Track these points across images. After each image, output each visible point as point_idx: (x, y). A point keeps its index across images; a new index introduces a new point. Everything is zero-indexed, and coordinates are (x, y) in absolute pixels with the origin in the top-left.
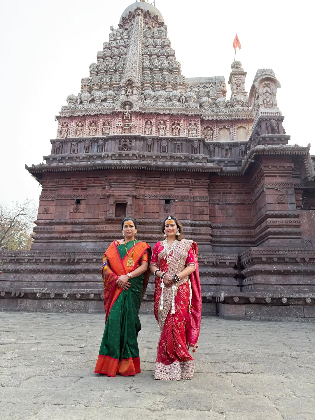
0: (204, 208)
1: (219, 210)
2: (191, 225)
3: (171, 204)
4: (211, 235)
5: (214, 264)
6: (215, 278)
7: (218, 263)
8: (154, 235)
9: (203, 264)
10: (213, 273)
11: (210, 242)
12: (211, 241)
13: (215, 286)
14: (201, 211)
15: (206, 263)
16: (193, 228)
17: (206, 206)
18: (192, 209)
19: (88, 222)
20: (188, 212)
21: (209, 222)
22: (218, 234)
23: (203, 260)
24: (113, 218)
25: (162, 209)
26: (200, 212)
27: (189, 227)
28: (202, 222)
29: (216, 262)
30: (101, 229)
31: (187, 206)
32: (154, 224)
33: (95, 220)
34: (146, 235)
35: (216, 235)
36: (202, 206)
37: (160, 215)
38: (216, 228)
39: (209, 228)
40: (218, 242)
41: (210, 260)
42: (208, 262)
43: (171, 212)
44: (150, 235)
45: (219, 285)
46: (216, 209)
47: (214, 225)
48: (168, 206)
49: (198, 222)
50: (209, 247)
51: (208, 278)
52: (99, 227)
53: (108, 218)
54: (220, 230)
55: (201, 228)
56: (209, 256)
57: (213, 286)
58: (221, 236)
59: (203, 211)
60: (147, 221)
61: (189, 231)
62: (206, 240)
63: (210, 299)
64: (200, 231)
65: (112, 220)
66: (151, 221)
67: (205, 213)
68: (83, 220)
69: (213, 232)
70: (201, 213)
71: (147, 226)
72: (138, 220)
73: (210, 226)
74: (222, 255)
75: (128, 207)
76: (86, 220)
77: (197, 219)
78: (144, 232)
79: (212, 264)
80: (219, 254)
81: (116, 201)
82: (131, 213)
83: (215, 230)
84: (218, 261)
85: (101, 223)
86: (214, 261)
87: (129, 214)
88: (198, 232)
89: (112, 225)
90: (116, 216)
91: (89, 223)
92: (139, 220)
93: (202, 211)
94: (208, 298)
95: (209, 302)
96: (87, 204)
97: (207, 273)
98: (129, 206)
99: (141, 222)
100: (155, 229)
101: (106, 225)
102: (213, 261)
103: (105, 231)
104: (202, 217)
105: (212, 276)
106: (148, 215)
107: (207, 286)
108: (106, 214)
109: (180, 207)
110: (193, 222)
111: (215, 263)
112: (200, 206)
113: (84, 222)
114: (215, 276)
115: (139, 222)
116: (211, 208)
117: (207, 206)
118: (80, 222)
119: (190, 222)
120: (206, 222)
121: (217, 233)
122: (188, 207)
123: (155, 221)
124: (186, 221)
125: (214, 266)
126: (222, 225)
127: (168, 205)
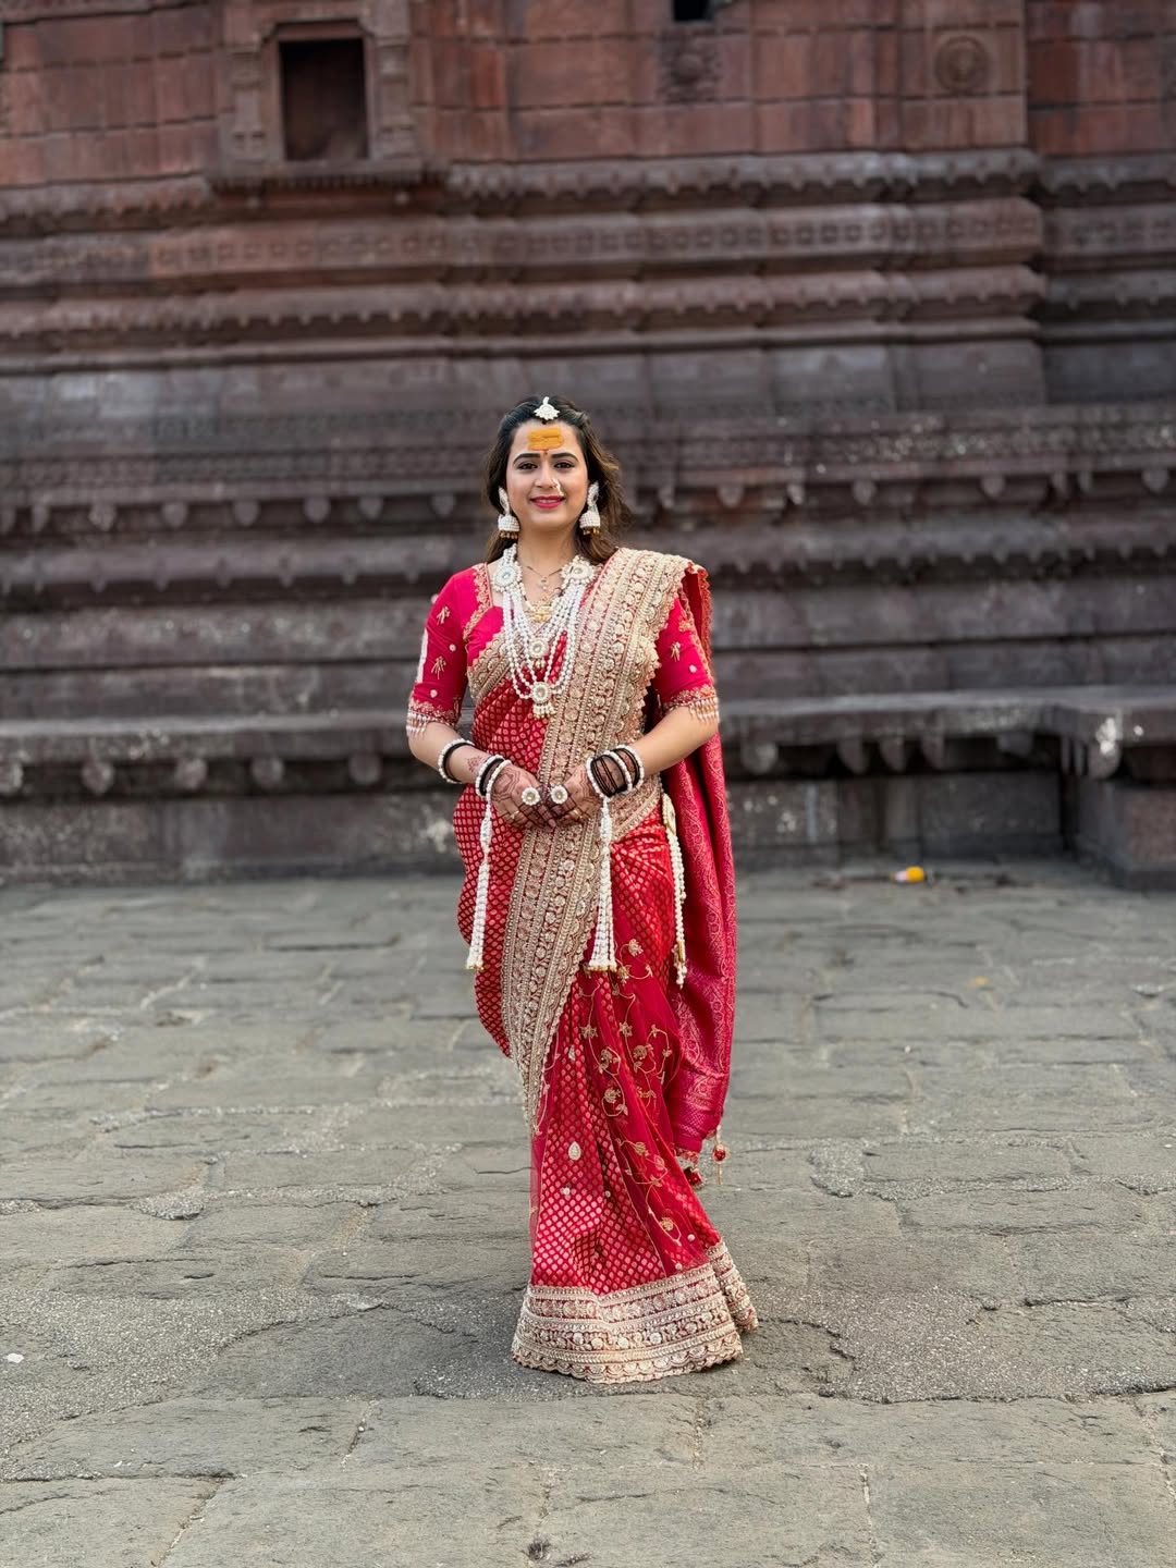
0: (990, 43)
1: (1103, 49)
2: (885, 192)
3: (722, 20)
4: (1038, 263)
5: (1051, 490)
6: (1057, 592)
7: (1085, 482)
8: (602, 295)
9: (974, 497)
10: (1045, 555)
11: (1030, 316)
12: (1039, 309)
13: (1057, 650)
14: (965, 64)
15: (993, 488)
16: (900, 212)
17: (1002, 26)
18: (890, 54)
19: (80, 213)
20: (862, 80)
21: (1028, 160)
22: (1096, 246)
23: (972, 469)
24: (267, 172)
25: (654, 73)
26: (957, 77)
27: (871, 212)
28: (966, 164)
29: (1072, 478)
30: (188, 267)
31: (853, 29)
32: (596, 200)
33: (135, 194)
34: (536, 297)
35: (1077, 259)
36: (968, 27)
37: (635, 127)
38: (1075, 197)
39: (1027, 208)
40: (1091, 310)
41: (1028, 466)
42: (1012, 481)
43: (723, 88)
44: (566, 294)
45: (1087, 638)
46: (1079, 39)
47: (1062, 175)
48: (698, 42)
49: (934, 166)
50: (1023, 356)
51: (1010, 593)
52: (169, 252)
53: (228, 170)
54: (1109, 215)
55: (965, 210)
56: (1017, 438)
57: (1044, 650)
58: (1110, 265)
59: (981, 62)
60: (536, 177)
61: (866, 245)
62: (1001, 305)
63: (1023, 746)
64: (953, 237)
65: (267, 188)
66: (565, 176)
67: (995, 84)
68: (42, 197)
69: (1051, 231)
70: (962, 81)
71: (540, 226)
72: (467, 181)
73: (1035, 192)
74: (1115, 417)
75: (383, 68)
76: (69, 199)
77: (934, 133)
78: (522, 276)
79: (1035, 493)
80: (1095, 414)
81: (280, 26)
82: (405, 119)
83: (1069, 218)
84: (1085, 467)
85: (182, 215)
86: (1056, 468)
87: (389, 130)
88: (938, 246)
89: (269, 233)
90: (292, 152)
91: (93, 221)
92: (475, 175)
93: (972, 73)
94: (1004, 744)
95: (1015, 765)
96: (53, 63)
97: (1000, 556)
98: (390, 67)
99: (493, 196)
100: (608, 241)
101: (223, 235)
102: (1045, 466)
103: (225, 284)
104: (971, 116)
105: (1036, 579)
106: (542, 134)
107: (1001, 652)
108: (211, 142)
109: (797, 48)
110: (901, 163)
111: (1059, 482)
112: (954, 27)
113: (48, 214)
114: (1061, 578)
115: (476, 195)
116: (1039, 33)
117: (1014, 25)
118: (22, 217)
119: (872, 164)
120: (997, 162)
121: (1081, 241)
122: (859, 41)
123: (600, 174)
124: (844, 165)
125: (1052, 502)
126: (1123, 172)
127: (697, 34)
